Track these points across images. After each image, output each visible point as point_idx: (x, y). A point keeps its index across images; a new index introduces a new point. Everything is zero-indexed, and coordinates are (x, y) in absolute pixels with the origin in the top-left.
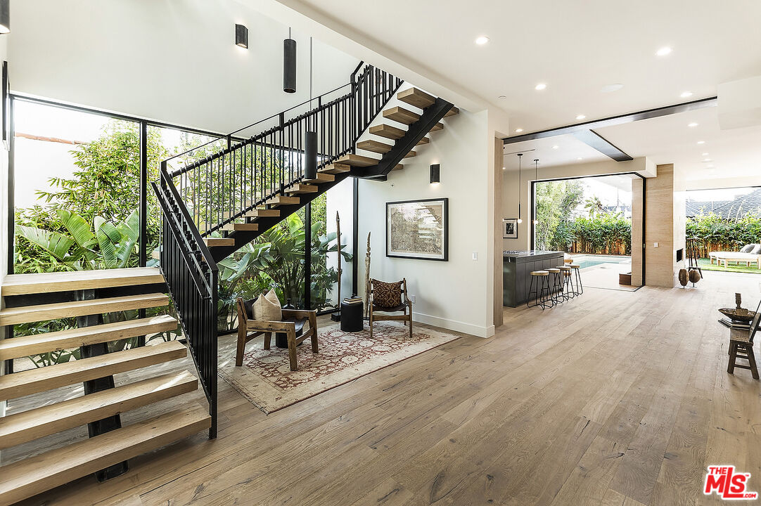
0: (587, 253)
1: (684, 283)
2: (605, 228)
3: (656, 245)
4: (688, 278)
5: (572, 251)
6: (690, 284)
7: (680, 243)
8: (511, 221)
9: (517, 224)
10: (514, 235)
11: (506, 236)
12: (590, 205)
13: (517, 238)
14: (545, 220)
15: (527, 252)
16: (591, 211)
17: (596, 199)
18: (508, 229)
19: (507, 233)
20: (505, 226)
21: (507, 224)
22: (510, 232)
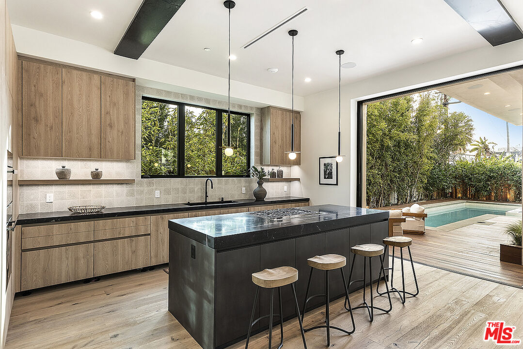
0: (469, 199)
5: (452, 196)
8: (328, 161)
9: (337, 163)
10: (333, 181)
11: (323, 181)
12: (476, 149)
13: (337, 184)
14: (415, 162)
15: (349, 208)
16: (478, 155)
17: (483, 143)
18: (325, 172)
19: (325, 178)
20: (322, 167)
21: (325, 165)
22: (329, 175)
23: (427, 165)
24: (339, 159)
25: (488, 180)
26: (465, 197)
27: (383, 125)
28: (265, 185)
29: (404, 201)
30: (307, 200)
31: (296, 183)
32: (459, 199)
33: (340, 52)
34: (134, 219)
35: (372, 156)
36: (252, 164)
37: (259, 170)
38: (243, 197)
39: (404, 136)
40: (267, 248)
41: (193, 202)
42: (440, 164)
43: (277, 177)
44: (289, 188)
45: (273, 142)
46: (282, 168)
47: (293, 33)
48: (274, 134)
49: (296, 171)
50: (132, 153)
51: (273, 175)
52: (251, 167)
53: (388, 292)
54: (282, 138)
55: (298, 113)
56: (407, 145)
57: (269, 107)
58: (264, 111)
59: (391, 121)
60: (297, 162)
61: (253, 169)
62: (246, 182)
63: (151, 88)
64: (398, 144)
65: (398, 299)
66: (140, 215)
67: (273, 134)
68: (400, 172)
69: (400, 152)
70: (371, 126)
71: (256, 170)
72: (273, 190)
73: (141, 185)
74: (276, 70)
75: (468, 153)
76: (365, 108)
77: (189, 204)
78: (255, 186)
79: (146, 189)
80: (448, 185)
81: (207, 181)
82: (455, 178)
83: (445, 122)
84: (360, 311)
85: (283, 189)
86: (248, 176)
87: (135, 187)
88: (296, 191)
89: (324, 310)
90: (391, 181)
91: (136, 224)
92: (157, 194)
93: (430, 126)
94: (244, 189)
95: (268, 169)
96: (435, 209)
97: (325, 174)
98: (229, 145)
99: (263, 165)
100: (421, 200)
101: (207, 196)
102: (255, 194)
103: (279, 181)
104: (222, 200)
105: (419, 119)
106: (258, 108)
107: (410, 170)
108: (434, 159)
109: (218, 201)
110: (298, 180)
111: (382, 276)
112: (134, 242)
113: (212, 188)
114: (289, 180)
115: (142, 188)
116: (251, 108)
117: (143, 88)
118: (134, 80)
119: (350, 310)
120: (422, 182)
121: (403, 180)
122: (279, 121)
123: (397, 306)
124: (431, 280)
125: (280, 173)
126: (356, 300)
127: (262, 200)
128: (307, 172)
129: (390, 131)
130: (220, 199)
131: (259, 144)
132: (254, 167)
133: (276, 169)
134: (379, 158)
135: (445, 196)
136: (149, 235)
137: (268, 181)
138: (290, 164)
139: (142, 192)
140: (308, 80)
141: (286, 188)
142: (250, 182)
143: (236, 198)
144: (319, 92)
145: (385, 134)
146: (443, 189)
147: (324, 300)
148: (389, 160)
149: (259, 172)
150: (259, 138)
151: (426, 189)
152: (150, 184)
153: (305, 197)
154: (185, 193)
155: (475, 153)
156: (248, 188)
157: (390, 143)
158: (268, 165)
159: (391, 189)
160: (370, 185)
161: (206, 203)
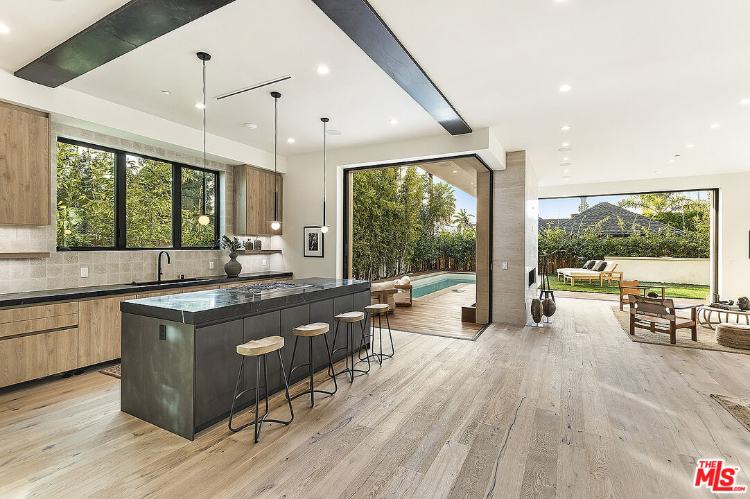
0: (450, 270)
1: (537, 319)
2: (466, 243)
3: (505, 265)
4: (542, 312)
6: (544, 318)
7: (532, 263)
8: (313, 231)
9: (323, 234)
10: (319, 253)
11: (308, 253)
12: (458, 220)
13: (323, 256)
14: (403, 233)
15: (335, 280)
16: (459, 227)
17: (463, 215)
18: (310, 243)
19: (310, 249)
20: (307, 238)
21: (310, 235)
22: (314, 246)
23: (414, 236)
24: (324, 230)
25: (464, 251)
26: (446, 269)
27: (372, 192)
28: (240, 259)
29: (392, 275)
30: (290, 275)
31: (277, 255)
32: (442, 270)
33: (325, 120)
34: (51, 307)
35: (361, 225)
36: (223, 232)
37: (232, 240)
38: (210, 274)
39: (392, 205)
40: (251, 321)
41: (140, 282)
42: (426, 235)
43: (254, 249)
44: (269, 261)
45: (250, 208)
46: (260, 239)
47: (276, 95)
48: (251, 198)
49: (276, 242)
50: (45, 215)
51: (249, 246)
52: (221, 237)
53: (368, 358)
54: (261, 202)
55: (280, 174)
56: (396, 216)
57: (244, 166)
58: (237, 171)
59: (379, 189)
60: (280, 233)
61: (224, 239)
62: (215, 255)
63: (74, 128)
64: (386, 214)
65: (377, 361)
66: (62, 301)
67: (249, 198)
68: (389, 243)
69: (389, 222)
70: (359, 193)
71: (228, 240)
72: (250, 264)
73: (57, 261)
74: (255, 126)
75: (452, 225)
76: (351, 176)
77: (134, 284)
78: (227, 259)
79: (65, 265)
80: (433, 256)
81: (160, 254)
82: (439, 249)
83: (430, 192)
84: (343, 375)
85: (262, 263)
86: (217, 248)
87: (47, 264)
88: (277, 264)
89: (309, 380)
90: (380, 252)
91: (55, 313)
92: (84, 272)
93: (417, 196)
94: (211, 264)
95: (242, 240)
96: (420, 281)
97: (310, 246)
98: (204, 213)
99: (238, 235)
100: (409, 272)
101: (160, 274)
102: (227, 269)
103: (256, 254)
104: (183, 278)
105: (405, 189)
106: (229, 166)
107: (399, 242)
108: (420, 230)
109: (177, 279)
110: (280, 252)
111: (363, 344)
112: (51, 339)
113: (169, 263)
114: (269, 253)
115: (58, 265)
116: (221, 165)
117: (60, 127)
118: (47, 115)
119: (333, 377)
120: (410, 254)
121: (392, 252)
122: (257, 183)
123: (375, 367)
124: (406, 343)
125: (258, 244)
126: (339, 367)
127: (235, 277)
128: (290, 242)
129: (378, 199)
130: (179, 276)
131: (230, 208)
132: (225, 237)
133: (253, 240)
134: (368, 227)
135: (431, 268)
136: (77, 326)
137: (242, 253)
138: (270, 233)
139: (59, 270)
140: (291, 141)
141: (264, 262)
142: (220, 255)
143: (201, 275)
144: (302, 154)
145: (373, 202)
146: (429, 260)
147: (309, 371)
148: (378, 231)
149: (232, 243)
150: (231, 202)
151: (413, 260)
152: (71, 259)
153: (287, 272)
154: (128, 270)
155: (457, 224)
156: (218, 263)
157: (379, 212)
158: (243, 235)
159: (380, 261)
160: (358, 257)
161: (159, 282)
